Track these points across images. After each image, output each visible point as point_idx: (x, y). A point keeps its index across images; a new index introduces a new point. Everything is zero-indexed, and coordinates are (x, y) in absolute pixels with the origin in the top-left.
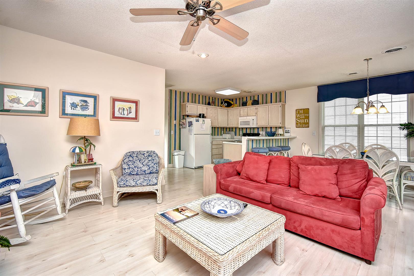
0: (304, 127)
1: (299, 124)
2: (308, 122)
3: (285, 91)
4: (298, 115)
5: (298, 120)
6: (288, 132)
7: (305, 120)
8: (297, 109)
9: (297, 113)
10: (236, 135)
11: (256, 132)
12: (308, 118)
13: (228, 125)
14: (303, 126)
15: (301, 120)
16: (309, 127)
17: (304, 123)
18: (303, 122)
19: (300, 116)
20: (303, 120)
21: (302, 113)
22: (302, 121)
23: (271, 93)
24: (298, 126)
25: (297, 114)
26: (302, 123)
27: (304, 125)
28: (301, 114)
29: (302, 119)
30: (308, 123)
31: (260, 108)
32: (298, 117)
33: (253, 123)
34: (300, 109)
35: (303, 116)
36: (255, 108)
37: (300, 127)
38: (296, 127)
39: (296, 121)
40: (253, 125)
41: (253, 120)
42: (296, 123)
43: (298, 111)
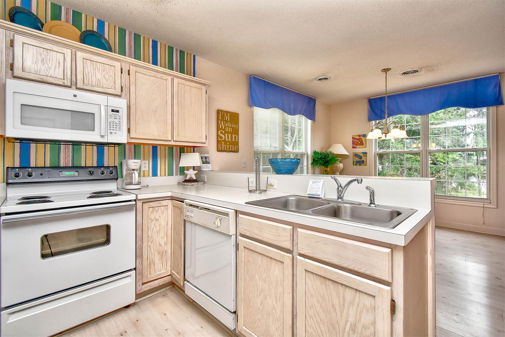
0: (231, 151)
1: (223, 143)
2: (237, 140)
3: (194, 56)
4: (221, 122)
5: (221, 135)
6: (206, 161)
7: (233, 136)
8: (220, 110)
9: (220, 118)
12: (236, 131)
14: (229, 148)
15: (226, 135)
16: (238, 152)
17: (232, 143)
18: (230, 139)
19: (225, 127)
20: (230, 135)
21: (229, 120)
22: (228, 139)
23: (153, 41)
24: (221, 147)
25: (220, 120)
26: (228, 141)
27: (231, 146)
28: (227, 121)
29: (228, 133)
30: (237, 143)
31: (139, 73)
32: (222, 129)
33: (115, 126)
34: (225, 112)
35: (230, 127)
36: (118, 65)
37: (225, 151)
38: (218, 151)
39: (218, 135)
40: (115, 131)
41: (113, 111)
42: (218, 142)
43: (221, 113)
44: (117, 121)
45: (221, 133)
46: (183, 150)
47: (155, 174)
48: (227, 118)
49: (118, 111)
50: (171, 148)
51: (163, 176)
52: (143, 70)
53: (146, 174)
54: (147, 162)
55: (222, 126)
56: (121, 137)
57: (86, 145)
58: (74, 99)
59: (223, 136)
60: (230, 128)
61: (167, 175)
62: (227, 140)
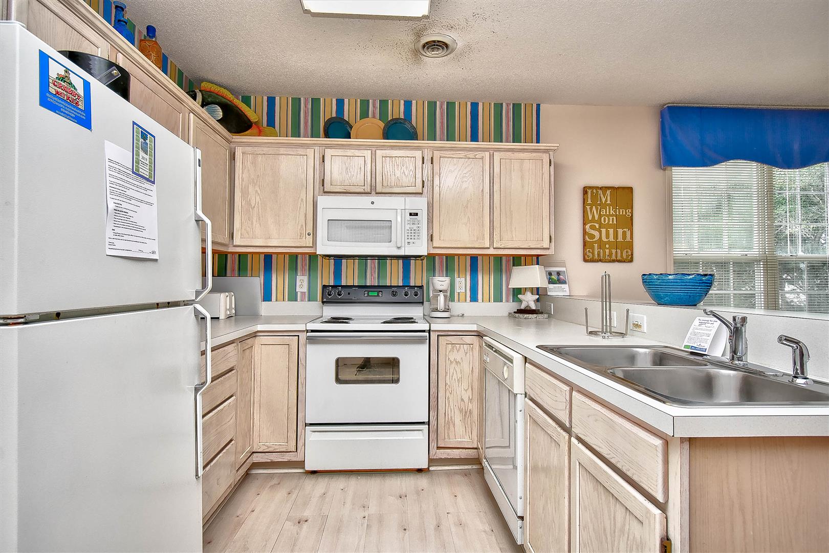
0: (614, 261)
1: (596, 245)
2: (628, 239)
3: (538, 106)
4: (591, 209)
5: (593, 232)
7: (620, 231)
8: (590, 188)
9: (589, 202)
10: (267, 297)
11: (394, 277)
12: (629, 222)
13: (232, 236)
14: (611, 254)
15: (604, 231)
16: (631, 261)
17: (616, 245)
18: (611, 239)
19: (600, 216)
20: (611, 231)
21: (609, 202)
22: (608, 236)
23: (472, 104)
24: (593, 254)
25: (589, 205)
26: (606, 243)
27: (614, 251)
28: (604, 206)
29: (608, 226)
30: (630, 245)
31: (445, 157)
32: (593, 220)
33: (413, 234)
34: (601, 188)
35: (612, 215)
36: (418, 154)
37: (601, 261)
38: (585, 260)
39: (585, 232)
40: (413, 241)
41: (411, 214)
42: (585, 244)
43: (592, 192)
44: (415, 227)
45: (592, 228)
46: (517, 261)
47: (474, 298)
48: (604, 200)
49: (417, 214)
50: (498, 258)
51: (486, 301)
52: (449, 153)
53: (462, 297)
54: (463, 279)
55: (593, 216)
56: (421, 248)
57: (391, 260)
58: (372, 206)
59: (596, 234)
60: (611, 218)
61: (493, 301)
62: (604, 239)
